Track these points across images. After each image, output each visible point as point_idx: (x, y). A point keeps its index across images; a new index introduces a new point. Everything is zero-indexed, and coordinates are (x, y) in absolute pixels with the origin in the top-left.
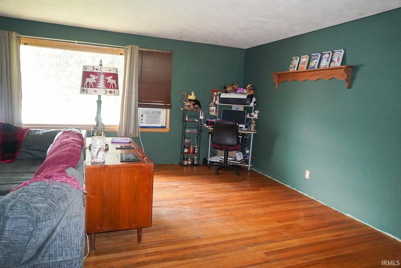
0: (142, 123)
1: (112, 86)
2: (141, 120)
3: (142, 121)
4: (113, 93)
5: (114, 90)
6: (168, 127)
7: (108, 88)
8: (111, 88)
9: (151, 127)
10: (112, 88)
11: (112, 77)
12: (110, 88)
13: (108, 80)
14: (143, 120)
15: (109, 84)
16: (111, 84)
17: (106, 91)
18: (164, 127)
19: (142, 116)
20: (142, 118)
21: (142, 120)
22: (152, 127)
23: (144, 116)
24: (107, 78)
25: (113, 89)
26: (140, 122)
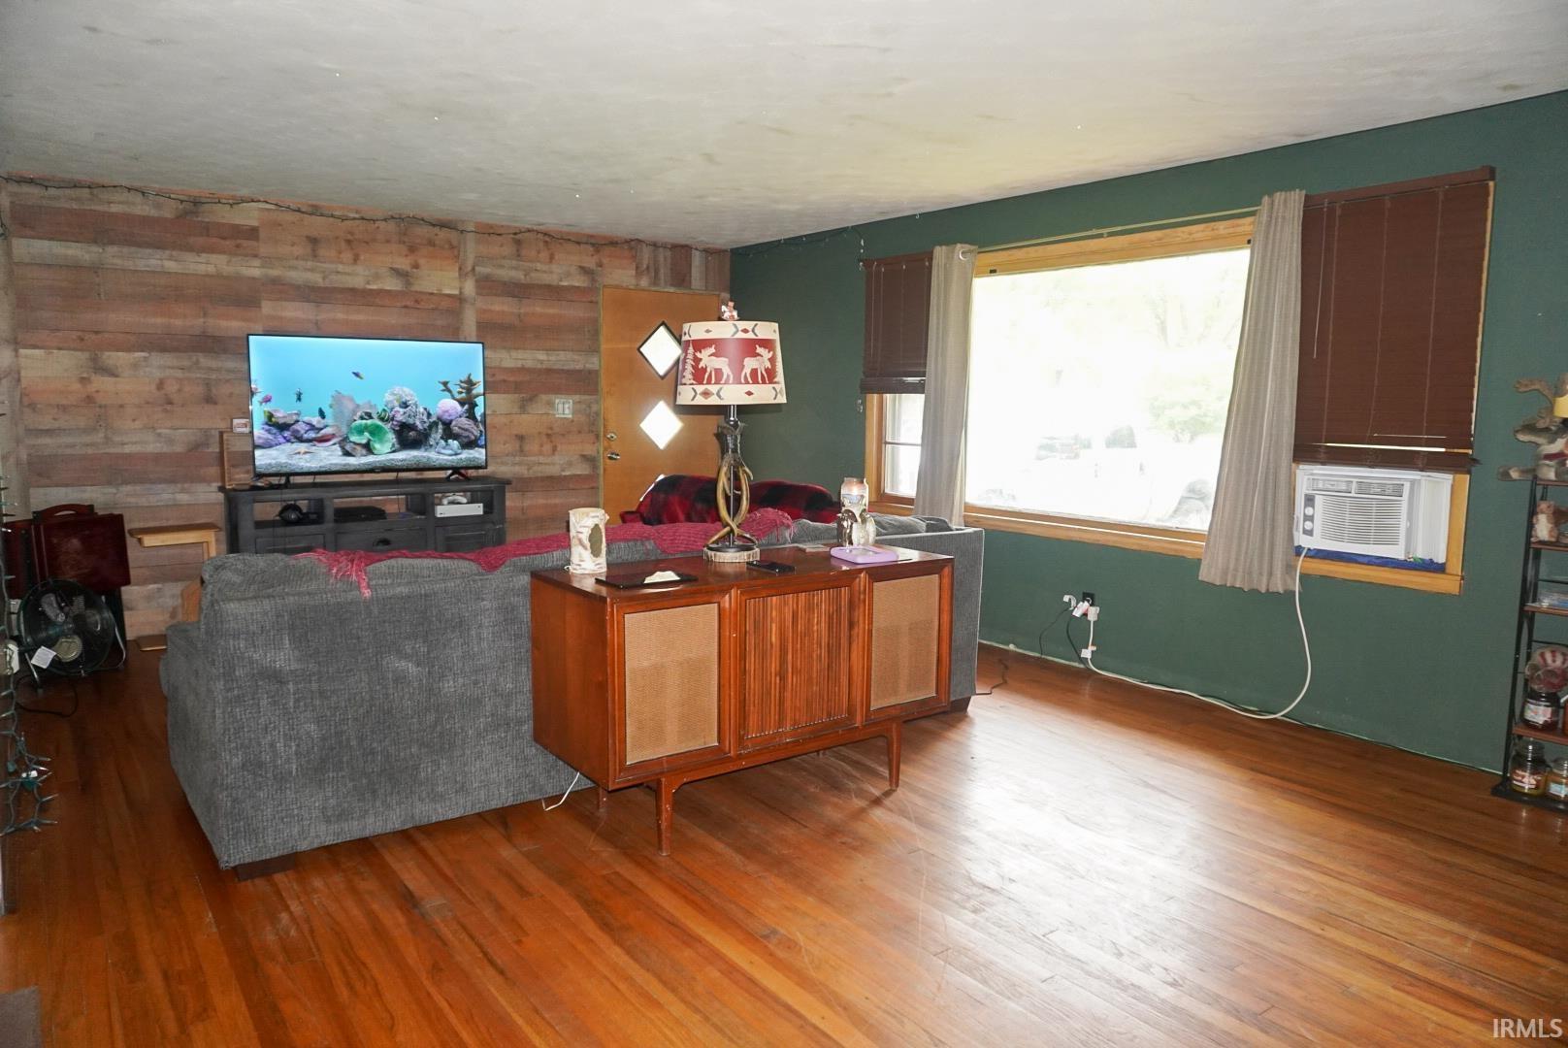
0: (1309, 533)
1: (710, 375)
2: (1305, 521)
3: (1308, 525)
4: (715, 396)
5: (718, 387)
6: (1456, 567)
7: (700, 383)
8: (709, 382)
9: (1361, 559)
10: (713, 382)
11: (714, 351)
12: (705, 382)
13: (701, 359)
14: (1313, 522)
15: (704, 370)
16: (709, 370)
17: (695, 391)
18: (1439, 569)
19: (1310, 500)
20: (1309, 511)
21: (1311, 518)
22: (1366, 560)
23: (1319, 500)
24: (698, 355)
25: (715, 383)
26: (1301, 530)
